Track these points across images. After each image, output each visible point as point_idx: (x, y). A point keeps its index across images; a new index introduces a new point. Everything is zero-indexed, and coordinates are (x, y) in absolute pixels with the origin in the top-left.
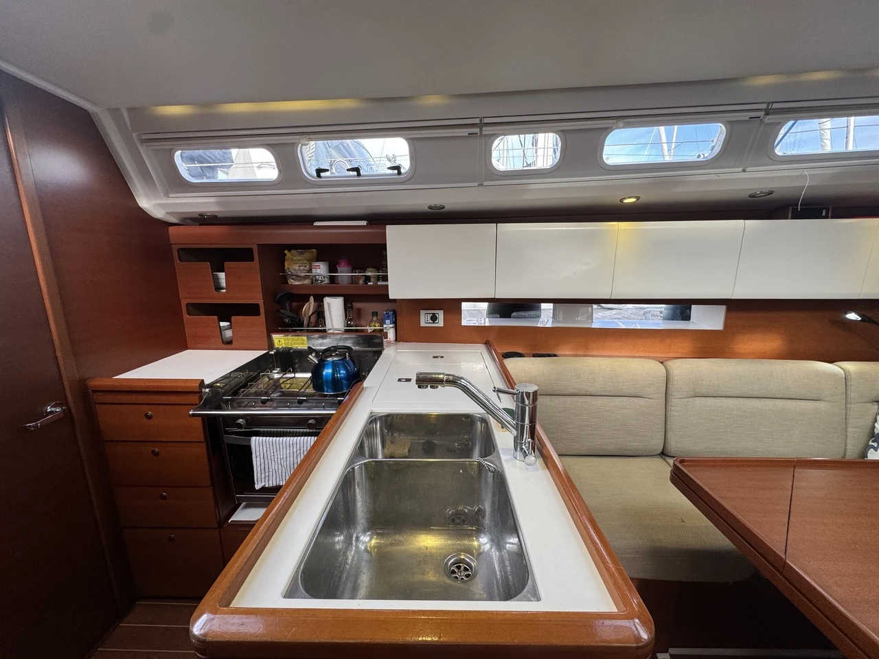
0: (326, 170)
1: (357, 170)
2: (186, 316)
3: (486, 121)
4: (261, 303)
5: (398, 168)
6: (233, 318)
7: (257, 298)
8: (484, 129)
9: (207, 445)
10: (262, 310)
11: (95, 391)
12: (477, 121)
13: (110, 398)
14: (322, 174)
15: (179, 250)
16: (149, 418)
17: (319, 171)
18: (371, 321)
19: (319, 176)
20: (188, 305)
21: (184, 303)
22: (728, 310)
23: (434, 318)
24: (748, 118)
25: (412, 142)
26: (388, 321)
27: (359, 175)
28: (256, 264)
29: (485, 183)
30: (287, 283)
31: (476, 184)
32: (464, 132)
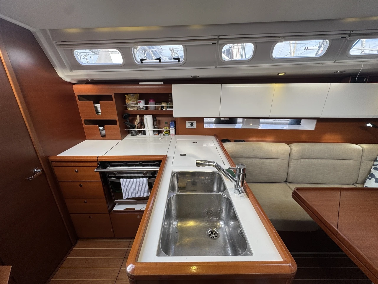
0: (145, 60)
1: (159, 59)
2: (84, 126)
3: (221, 37)
4: (117, 119)
5: (178, 59)
6: (105, 126)
7: (115, 117)
8: (219, 41)
9: (102, 182)
10: (118, 123)
11: (52, 162)
12: (216, 37)
13: (59, 164)
14: (143, 61)
15: (79, 96)
16: (77, 172)
18: (165, 126)
20: (84, 120)
22: (317, 122)
23: (192, 125)
24: (340, 38)
25: (185, 47)
26: (172, 126)
27: (160, 62)
28: (114, 102)
29: (218, 67)
30: (127, 109)
31: (214, 67)
32: (210, 42)
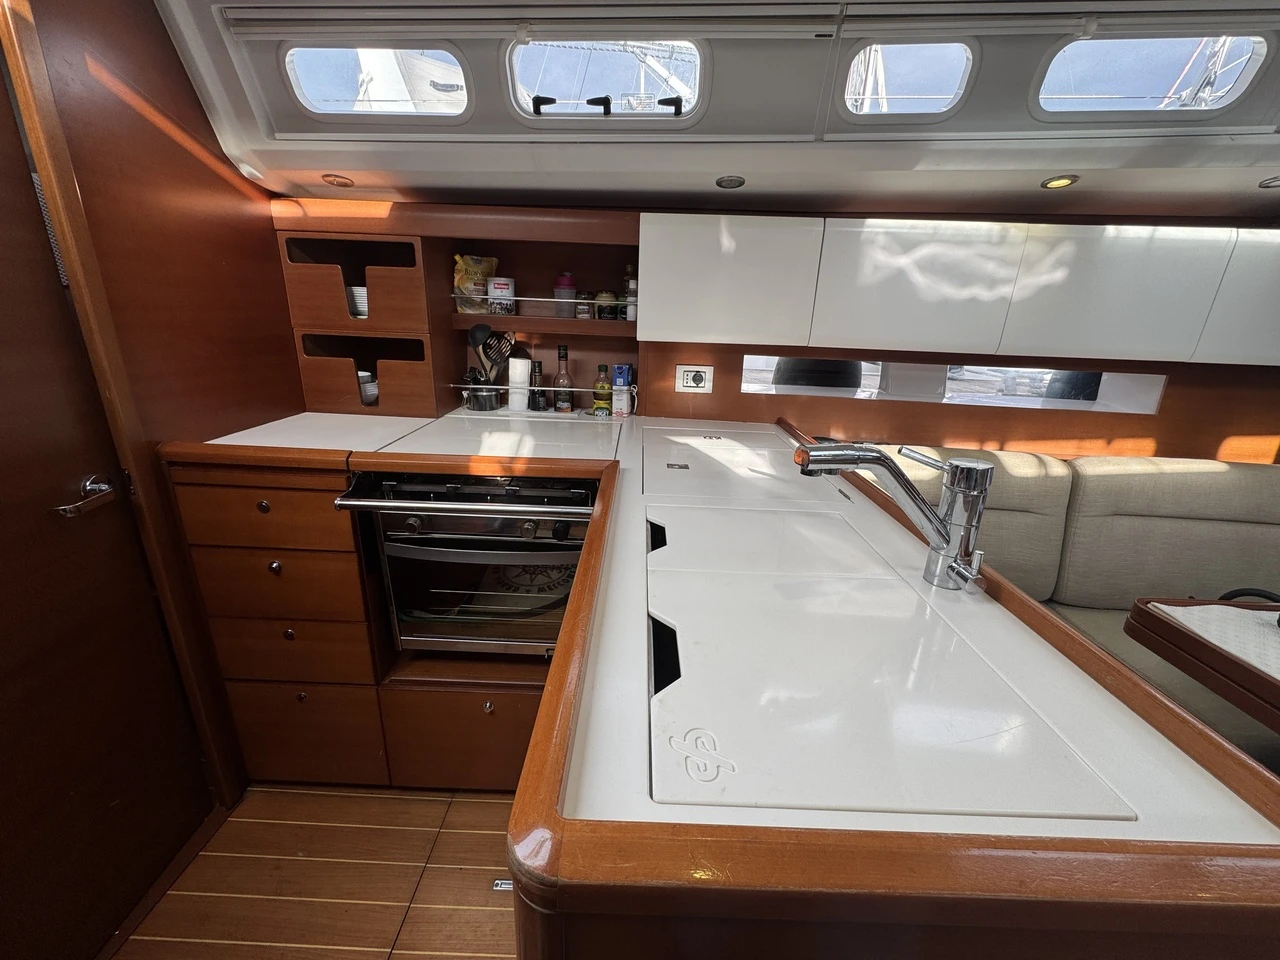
0: (551, 101)
1: (605, 102)
2: (303, 357)
3: (851, 10)
4: (426, 339)
5: (676, 102)
6: (381, 363)
7: (419, 329)
8: (845, 26)
9: (359, 557)
10: (428, 351)
11: (171, 464)
12: (834, 10)
13: (198, 476)
14: (544, 108)
15: (290, 242)
16: (265, 510)
17: (539, 102)
19: (537, 111)
20: (305, 337)
21: (298, 334)
22: (1169, 385)
23: (698, 378)
25: (709, 49)
26: (620, 381)
27: (607, 112)
28: (419, 269)
29: (828, 137)
30: (456, 310)
31: (811, 137)
32: (809, 31)
